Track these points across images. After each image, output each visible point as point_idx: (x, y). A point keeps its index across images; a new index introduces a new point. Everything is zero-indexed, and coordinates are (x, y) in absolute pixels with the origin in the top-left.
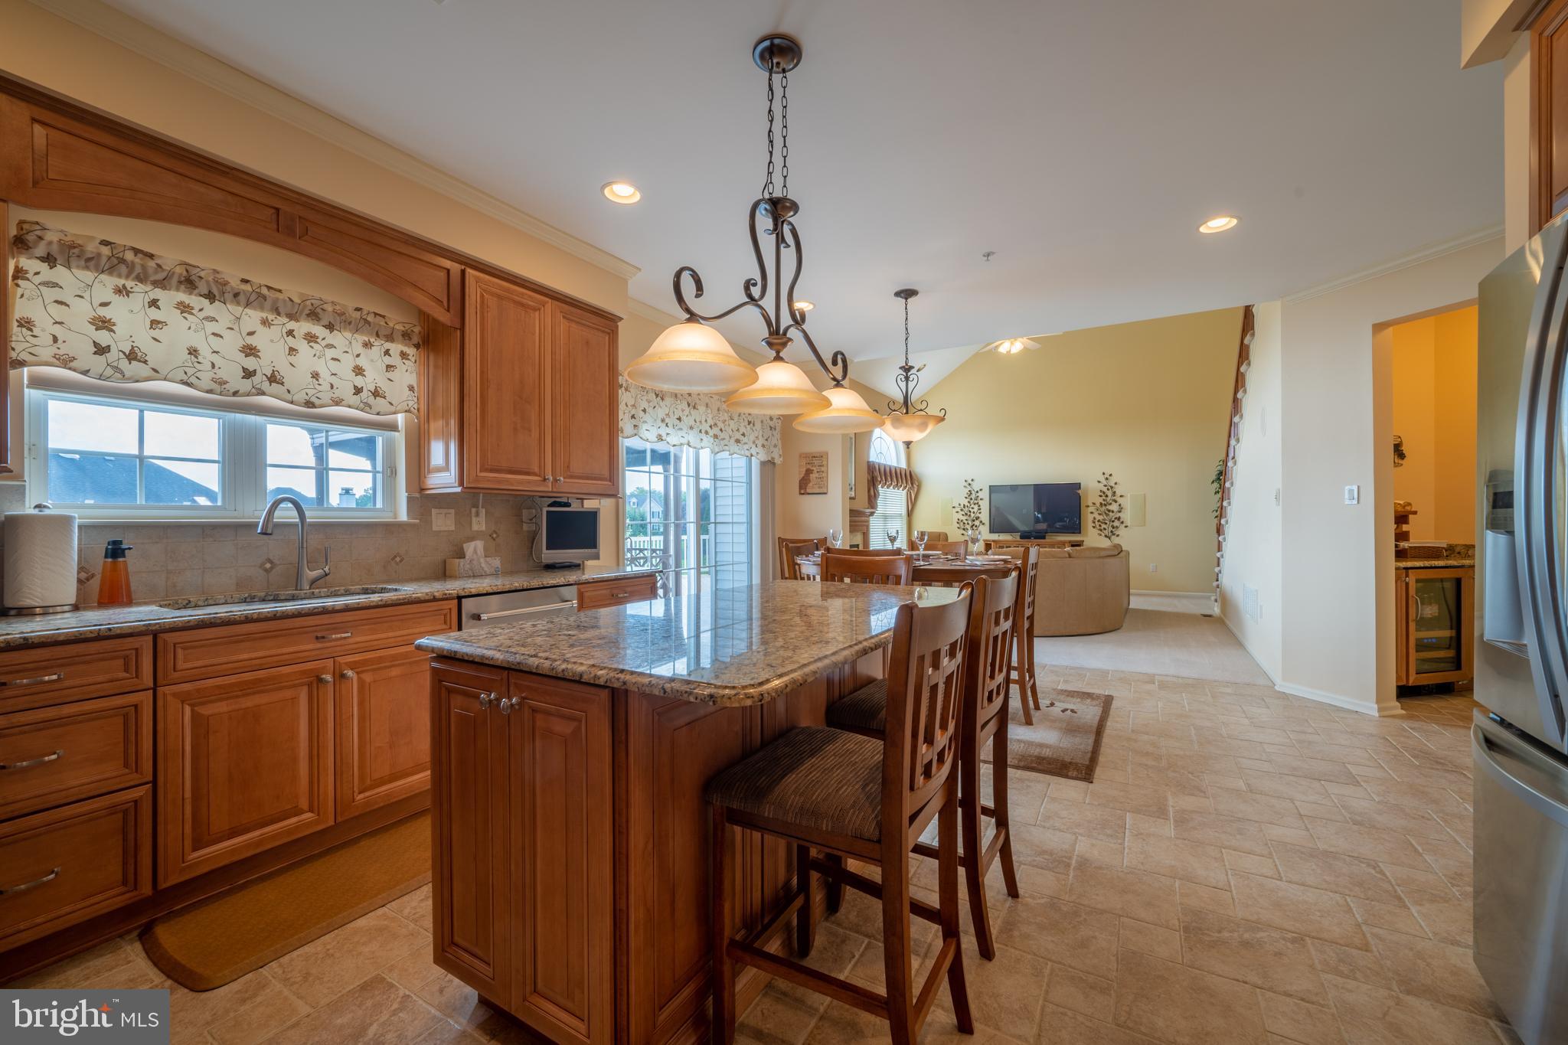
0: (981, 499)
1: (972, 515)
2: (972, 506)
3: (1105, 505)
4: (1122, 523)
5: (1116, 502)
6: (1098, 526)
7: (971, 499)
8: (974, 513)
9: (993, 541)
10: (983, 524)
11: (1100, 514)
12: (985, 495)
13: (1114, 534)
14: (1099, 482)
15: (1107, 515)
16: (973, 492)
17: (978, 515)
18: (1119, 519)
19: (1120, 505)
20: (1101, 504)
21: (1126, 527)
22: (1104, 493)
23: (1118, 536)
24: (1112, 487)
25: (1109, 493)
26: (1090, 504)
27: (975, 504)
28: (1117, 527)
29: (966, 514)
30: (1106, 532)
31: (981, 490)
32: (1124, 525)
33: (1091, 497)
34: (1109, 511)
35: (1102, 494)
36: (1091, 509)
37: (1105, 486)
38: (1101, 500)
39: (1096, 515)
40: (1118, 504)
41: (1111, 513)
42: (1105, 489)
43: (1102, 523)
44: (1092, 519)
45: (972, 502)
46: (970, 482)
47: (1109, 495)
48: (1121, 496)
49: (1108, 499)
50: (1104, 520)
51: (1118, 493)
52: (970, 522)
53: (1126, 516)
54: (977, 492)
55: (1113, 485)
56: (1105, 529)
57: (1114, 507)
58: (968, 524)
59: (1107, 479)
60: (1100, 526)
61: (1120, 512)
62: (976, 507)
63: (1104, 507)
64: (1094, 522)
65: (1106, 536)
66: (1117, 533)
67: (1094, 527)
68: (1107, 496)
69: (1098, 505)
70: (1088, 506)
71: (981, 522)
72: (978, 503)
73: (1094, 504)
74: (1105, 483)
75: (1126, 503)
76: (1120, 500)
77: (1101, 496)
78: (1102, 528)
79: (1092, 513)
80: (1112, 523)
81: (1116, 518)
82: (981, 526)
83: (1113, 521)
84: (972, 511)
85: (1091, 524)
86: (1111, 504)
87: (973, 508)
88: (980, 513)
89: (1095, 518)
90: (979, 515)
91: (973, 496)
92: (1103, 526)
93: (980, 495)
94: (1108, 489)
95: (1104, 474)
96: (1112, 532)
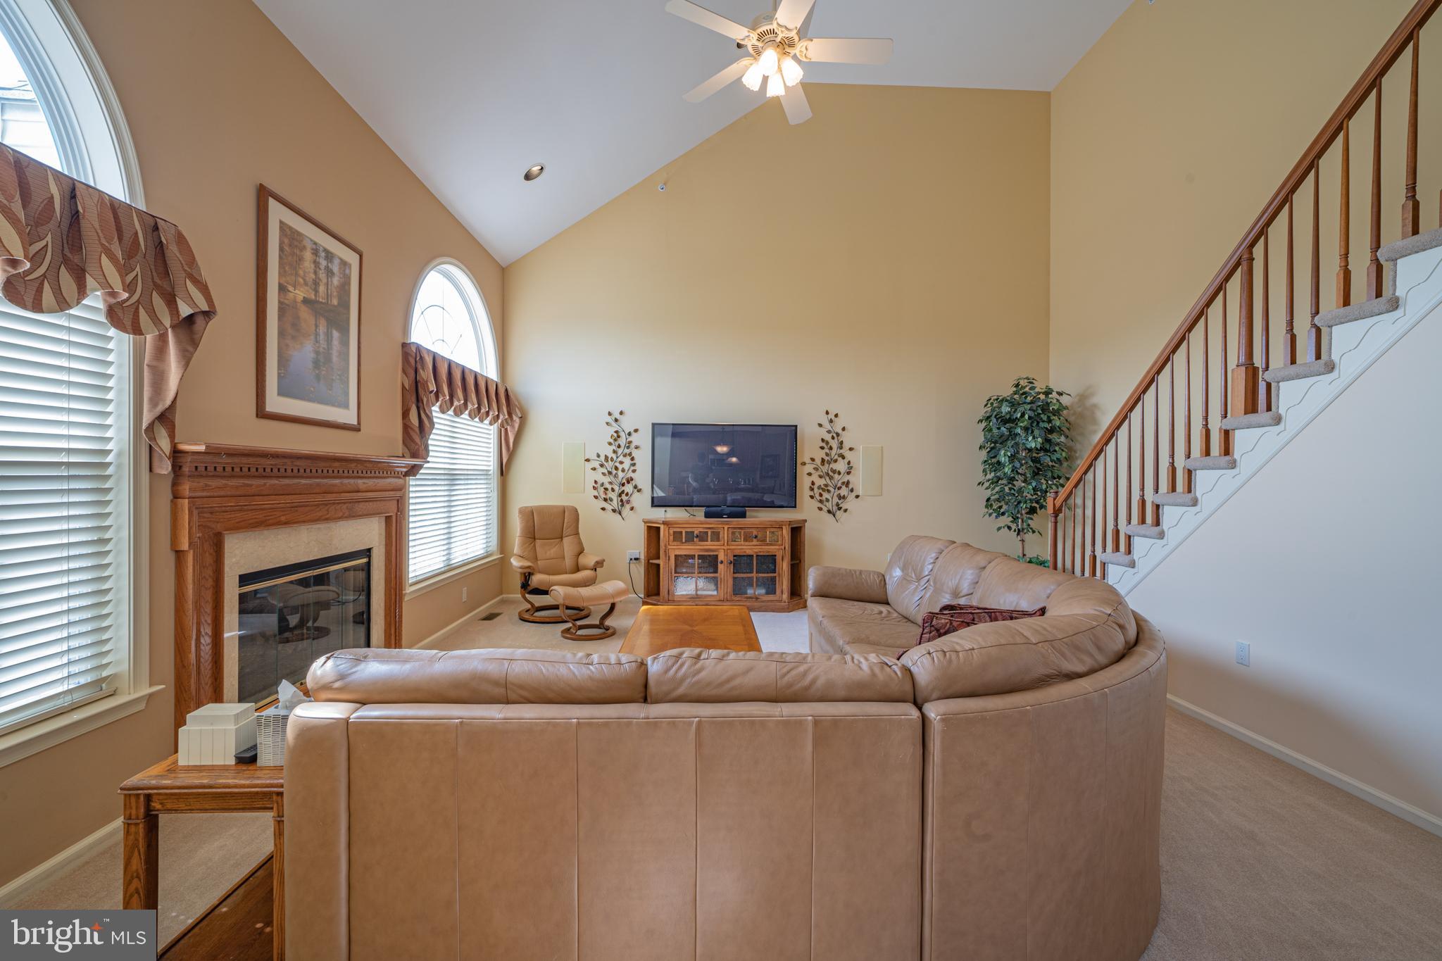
0: (637, 447)
1: (621, 474)
2: (621, 458)
3: (829, 463)
4: (852, 490)
5: (843, 458)
6: (817, 496)
7: (619, 446)
8: (623, 470)
9: (664, 523)
10: (639, 491)
11: (821, 477)
12: (643, 440)
13: (840, 509)
14: (820, 425)
15: (831, 478)
16: (622, 434)
17: (630, 474)
18: (847, 484)
19: (849, 463)
20: (823, 460)
21: (857, 497)
22: (827, 443)
23: (846, 511)
24: (838, 435)
25: (834, 444)
26: (807, 460)
27: (625, 456)
28: (844, 497)
29: (610, 473)
30: (829, 505)
31: (636, 431)
32: (854, 494)
33: (809, 450)
34: (834, 472)
35: (824, 445)
36: (809, 468)
37: (829, 432)
38: (822, 454)
39: (815, 478)
40: (846, 461)
41: (836, 476)
42: (828, 437)
43: (824, 490)
44: (810, 484)
45: (620, 451)
46: (618, 416)
47: (834, 446)
48: (851, 449)
49: (833, 452)
50: (826, 485)
51: (847, 445)
52: (616, 488)
53: (857, 480)
54: (630, 434)
55: (840, 431)
56: (827, 500)
57: (841, 466)
58: (613, 490)
59: (831, 421)
60: (821, 495)
61: (849, 473)
62: (627, 461)
63: (827, 465)
64: (812, 489)
65: (829, 512)
66: (844, 506)
67: (812, 497)
68: (831, 448)
69: (818, 461)
70: (804, 464)
71: (635, 487)
72: (630, 454)
73: (813, 460)
74: (827, 426)
75: (857, 459)
76: (848, 455)
77: (822, 448)
78: (824, 498)
79: (810, 474)
80: (837, 492)
81: (843, 483)
82: (636, 494)
83: (839, 488)
84: (620, 467)
85: (807, 493)
86: (836, 461)
87: (621, 463)
88: (634, 471)
89: (813, 483)
90: (633, 475)
91: (622, 441)
92: (826, 495)
93: (635, 439)
94: (833, 438)
95: (827, 413)
96: (838, 505)
